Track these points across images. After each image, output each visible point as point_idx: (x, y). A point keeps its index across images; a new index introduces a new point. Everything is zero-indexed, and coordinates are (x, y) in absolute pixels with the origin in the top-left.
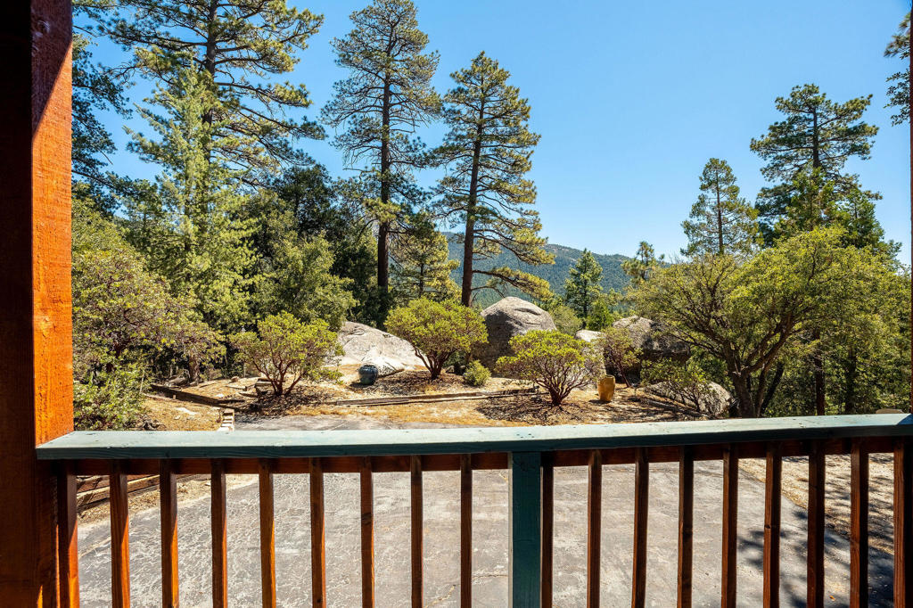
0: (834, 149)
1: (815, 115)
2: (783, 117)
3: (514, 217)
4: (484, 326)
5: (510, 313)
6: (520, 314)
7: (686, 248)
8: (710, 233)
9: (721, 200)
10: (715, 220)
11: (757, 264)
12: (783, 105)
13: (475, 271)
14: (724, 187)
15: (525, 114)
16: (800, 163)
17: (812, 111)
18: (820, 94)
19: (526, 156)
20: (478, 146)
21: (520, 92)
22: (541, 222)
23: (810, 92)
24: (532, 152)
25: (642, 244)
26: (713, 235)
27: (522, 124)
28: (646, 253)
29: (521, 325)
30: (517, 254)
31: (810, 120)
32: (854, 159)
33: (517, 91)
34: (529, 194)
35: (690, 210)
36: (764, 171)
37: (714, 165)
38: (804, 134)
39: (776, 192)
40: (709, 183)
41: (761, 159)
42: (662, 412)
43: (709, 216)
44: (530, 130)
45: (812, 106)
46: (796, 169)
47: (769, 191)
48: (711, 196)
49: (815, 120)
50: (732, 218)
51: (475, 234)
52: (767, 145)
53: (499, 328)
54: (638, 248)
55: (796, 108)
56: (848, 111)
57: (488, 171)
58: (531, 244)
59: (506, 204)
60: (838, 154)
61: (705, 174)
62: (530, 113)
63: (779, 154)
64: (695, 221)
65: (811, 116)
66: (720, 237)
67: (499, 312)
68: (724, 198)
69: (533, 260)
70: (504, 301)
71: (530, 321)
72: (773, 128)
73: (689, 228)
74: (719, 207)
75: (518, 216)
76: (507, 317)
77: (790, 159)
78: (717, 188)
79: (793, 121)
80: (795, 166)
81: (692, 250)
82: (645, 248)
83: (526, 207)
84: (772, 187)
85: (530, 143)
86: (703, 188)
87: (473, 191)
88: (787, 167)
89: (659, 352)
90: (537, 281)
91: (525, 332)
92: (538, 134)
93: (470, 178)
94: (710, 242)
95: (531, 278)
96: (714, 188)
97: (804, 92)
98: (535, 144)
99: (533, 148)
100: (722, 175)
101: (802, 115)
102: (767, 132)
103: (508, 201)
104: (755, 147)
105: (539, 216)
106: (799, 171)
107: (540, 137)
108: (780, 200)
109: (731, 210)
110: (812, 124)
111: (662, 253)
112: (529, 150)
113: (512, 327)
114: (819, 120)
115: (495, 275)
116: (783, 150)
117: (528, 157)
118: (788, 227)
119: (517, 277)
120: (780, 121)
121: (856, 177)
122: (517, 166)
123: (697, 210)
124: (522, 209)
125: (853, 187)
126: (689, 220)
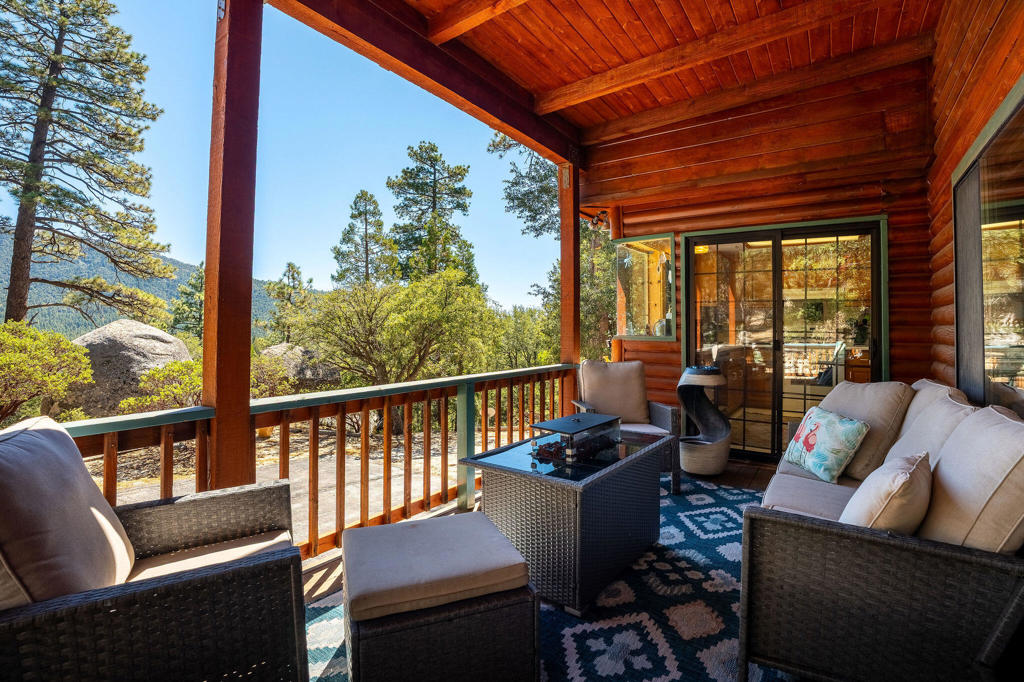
0: (446, 202)
1: (435, 169)
2: (413, 164)
3: (111, 209)
4: (86, 360)
5: (126, 341)
6: (143, 342)
7: (336, 275)
8: (357, 261)
9: (369, 231)
10: (362, 249)
11: (407, 295)
12: (413, 154)
13: (36, 280)
14: (371, 219)
15: (138, 73)
16: (424, 207)
17: (433, 166)
18: (439, 154)
19: (136, 130)
20: (48, 94)
21: (132, 42)
22: (156, 223)
23: (432, 150)
24: (147, 128)
25: (289, 265)
26: (359, 264)
27: (135, 86)
28: (293, 275)
29: (145, 356)
30: (116, 263)
31: (431, 173)
32: (458, 213)
33: (128, 39)
34: (139, 182)
35: (341, 236)
36: (396, 208)
37: (363, 197)
38: (427, 184)
39: (405, 229)
40: (359, 214)
41: (394, 197)
42: (327, 439)
43: (357, 245)
44: (146, 98)
45: (434, 161)
46: (420, 212)
47: (400, 228)
48: (359, 225)
49: (435, 174)
50: (377, 250)
51: (37, 224)
52: (400, 186)
53: (108, 362)
54: (284, 268)
55: (421, 159)
56: (456, 174)
57: (64, 134)
58: (144, 250)
59: (96, 187)
60: (449, 207)
61: (355, 203)
62: (146, 75)
63: (409, 196)
64: (344, 248)
65: (432, 170)
66: (367, 267)
67: (109, 340)
68: (371, 230)
69: (141, 271)
70: (114, 324)
71: (157, 351)
72: (404, 171)
73: (339, 255)
74: (366, 238)
75: (121, 209)
76: (123, 347)
77: (416, 202)
78: (366, 219)
79: (420, 170)
80: (420, 209)
81: (340, 277)
82: (292, 270)
83: (134, 200)
84: (402, 225)
85: (145, 115)
86: (353, 217)
87: (36, 156)
88: (414, 209)
89: (312, 380)
90: (152, 300)
91: (151, 365)
92: (159, 107)
93: (29, 136)
94: (357, 270)
95: (141, 295)
96: (363, 218)
97: (428, 148)
98: (154, 119)
99: (149, 122)
100: (371, 208)
101: (426, 167)
102: (400, 174)
103: (100, 184)
104: (390, 185)
105: (154, 215)
106: (422, 214)
107: (162, 111)
108: (409, 238)
109: (377, 243)
110: (432, 177)
111: (309, 277)
112: (142, 124)
113: (130, 360)
114: (437, 174)
115: (77, 288)
116: (411, 194)
117: (139, 132)
118: (420, 264)
119: (118, 293)
120: (411, 168)
121: (459, 228)
122: (121, 140)
123: (347, 238)
124: (125, 201)
125: (457, 235)
126: (339, 245)
